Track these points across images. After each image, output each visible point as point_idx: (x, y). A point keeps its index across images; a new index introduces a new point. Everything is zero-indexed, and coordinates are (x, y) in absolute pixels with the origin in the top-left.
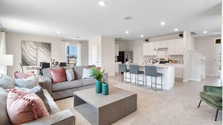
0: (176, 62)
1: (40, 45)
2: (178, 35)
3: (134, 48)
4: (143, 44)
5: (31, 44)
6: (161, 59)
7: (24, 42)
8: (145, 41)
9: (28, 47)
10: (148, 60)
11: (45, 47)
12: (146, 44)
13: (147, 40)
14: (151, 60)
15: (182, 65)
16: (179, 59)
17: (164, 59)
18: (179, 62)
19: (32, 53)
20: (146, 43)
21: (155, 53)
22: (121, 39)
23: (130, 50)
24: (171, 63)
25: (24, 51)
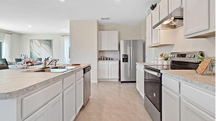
1: (43, 42)
5: (37, 41)
7: (31, 41)
9: (34, 44)
11: (47, 44)
19: (37, 50)
25: (32, 48)
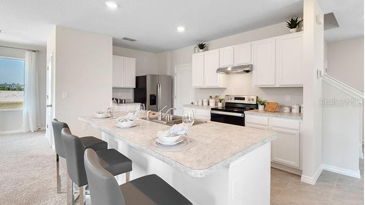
0: (277, 109)
4: (194, 55)
6: (236, 98)
8: (197, 49)
10: (205, 100)
13: (203, 45)
14: (211, 100)
15: (298, 121)
16: (286, 99)
17: (243, 99)
18: (287, 110)
20: (200, 54)
21: (220, 80)
22: (133, 40)
24: (265, 110)
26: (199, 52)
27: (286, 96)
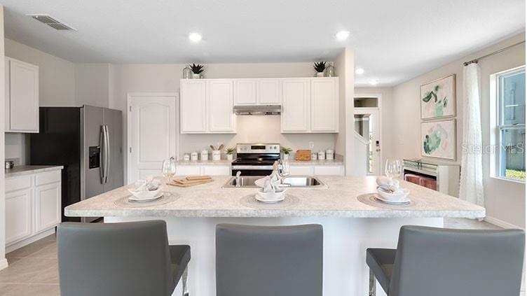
2: (312, 65)
3: (129, 97)
6: (253, 148)
8: (188, 72)
10: (205, 152)
12: (192, 85)
13: (199, 67)
14: (215, 152)
16: (310, 146)
17: (263, 148)
20: (193, 80)
21: (231, 123)
23: (111, 107)
24: (297, 160)
26: (191, 78)
27: (310, 143)
